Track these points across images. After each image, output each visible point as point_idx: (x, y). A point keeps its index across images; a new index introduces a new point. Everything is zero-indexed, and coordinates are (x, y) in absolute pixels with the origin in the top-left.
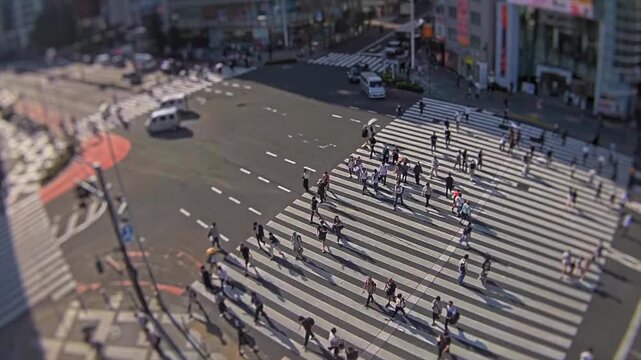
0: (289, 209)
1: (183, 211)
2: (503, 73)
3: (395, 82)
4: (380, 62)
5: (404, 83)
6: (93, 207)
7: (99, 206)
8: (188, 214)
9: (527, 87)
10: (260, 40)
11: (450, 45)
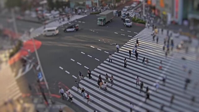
0: (99, 67)
1: (60, 67)
2: (177, 17)
3: (137, 21)
4: (132, 13)
5: (141, 21)
6: (28, 66)
7: (30, 66)
8: (62, 69)
9: (186, 23)
10: (88, 5)
11: (157, 7)
